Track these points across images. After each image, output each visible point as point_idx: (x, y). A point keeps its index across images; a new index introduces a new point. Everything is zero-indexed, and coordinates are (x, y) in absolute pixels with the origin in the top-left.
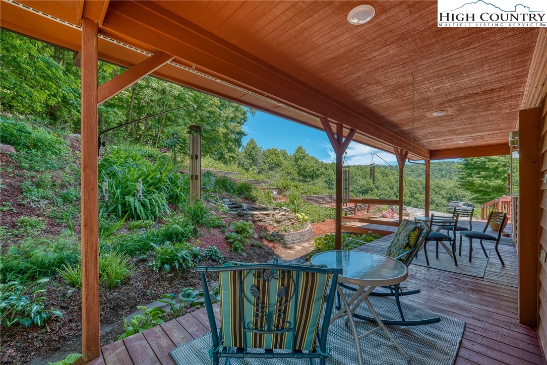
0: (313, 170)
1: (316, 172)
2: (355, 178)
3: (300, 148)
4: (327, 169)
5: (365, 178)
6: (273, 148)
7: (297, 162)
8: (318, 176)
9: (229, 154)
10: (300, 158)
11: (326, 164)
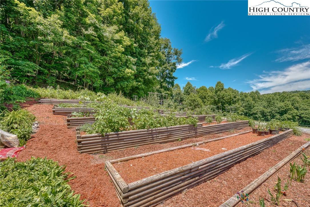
0: (230, 98)
1: (233, 99)
2: (273, 101)
3: (219, 83)
4: (246, 97)
5: (283, 101)
6: (203, 86)
7: (217, 93)
8: (235, 102)
9: (165, 92)
10: (219, 90)
11: (245, 93)
